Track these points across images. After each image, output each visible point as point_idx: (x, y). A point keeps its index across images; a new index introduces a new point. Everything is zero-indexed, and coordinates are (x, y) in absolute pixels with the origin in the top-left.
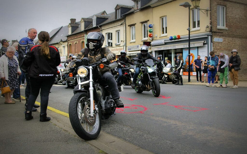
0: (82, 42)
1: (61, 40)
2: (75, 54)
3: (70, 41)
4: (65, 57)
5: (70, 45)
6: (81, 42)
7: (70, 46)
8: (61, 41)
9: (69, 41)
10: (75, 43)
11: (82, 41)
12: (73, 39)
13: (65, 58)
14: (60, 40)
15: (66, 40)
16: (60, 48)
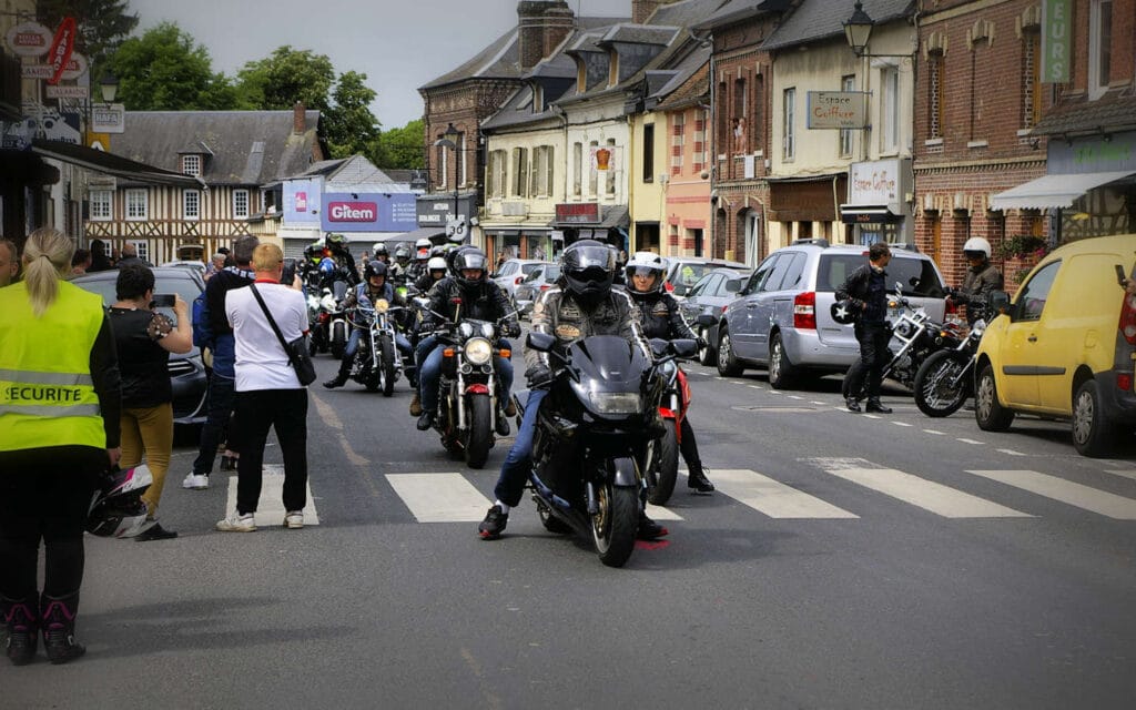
0: (1024, 30)
1: (859, 6)
2: (970, 144)
3: (937, 17)
4: (893, 171)
5: (936, 53)
6: (1018, 30)
7: (932, 66)
8: (859, 18)
9: (930, 20)
10: (975, 42)
11: (1026, 18)
13: (888, 178)
14: (849, 12)
15: (901, 11)
16: (859, 78)
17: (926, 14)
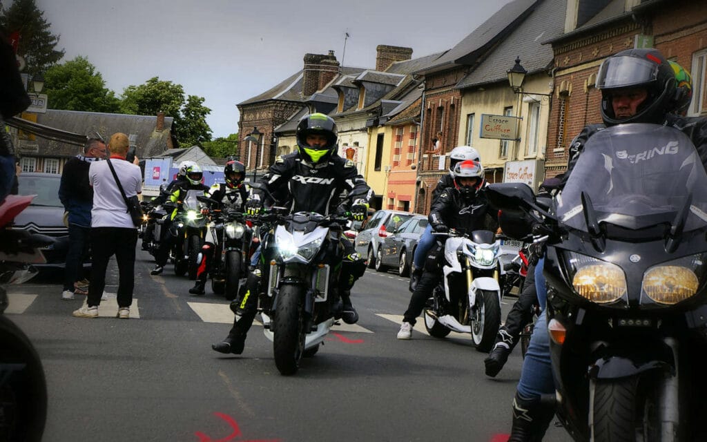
1: (518, 62)
3: (567, 71)
4: (532, 167)
5: (564, 94)
7: (561, 102)
8: (518, 69)
9: (562, 73)
10: (589, 87)
12: (581, 64)
13: (529, 172)
14: (512, 65)
15: (544, 66)
16: (515, 108)
17: (560, 69)
